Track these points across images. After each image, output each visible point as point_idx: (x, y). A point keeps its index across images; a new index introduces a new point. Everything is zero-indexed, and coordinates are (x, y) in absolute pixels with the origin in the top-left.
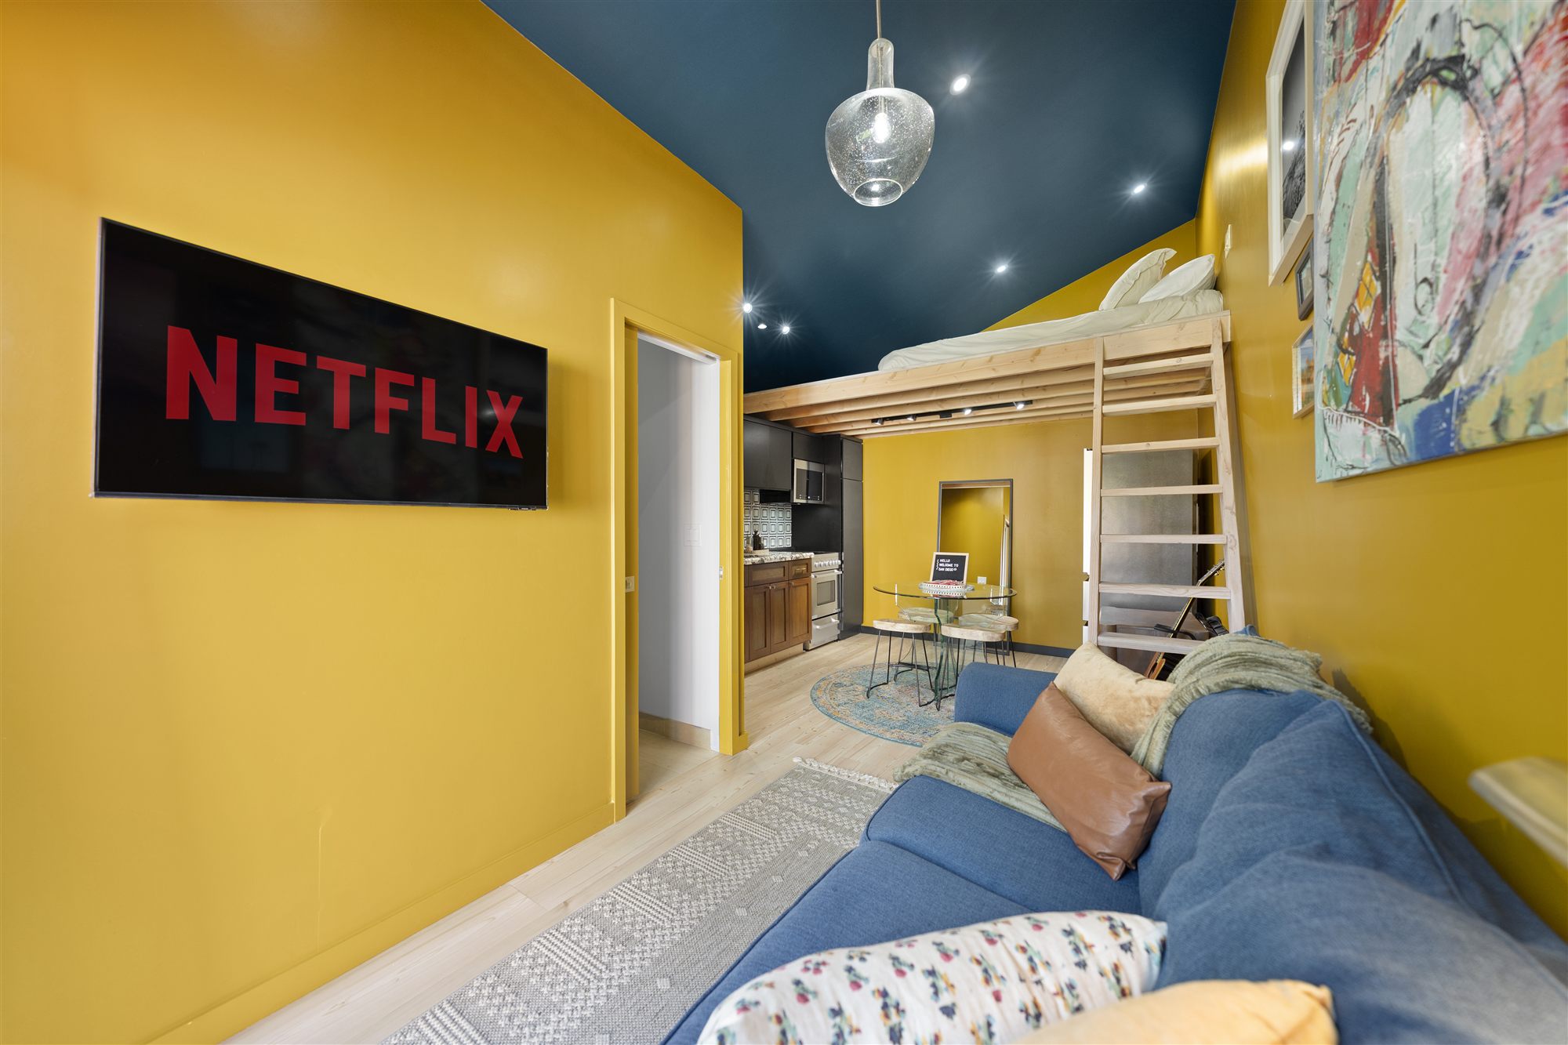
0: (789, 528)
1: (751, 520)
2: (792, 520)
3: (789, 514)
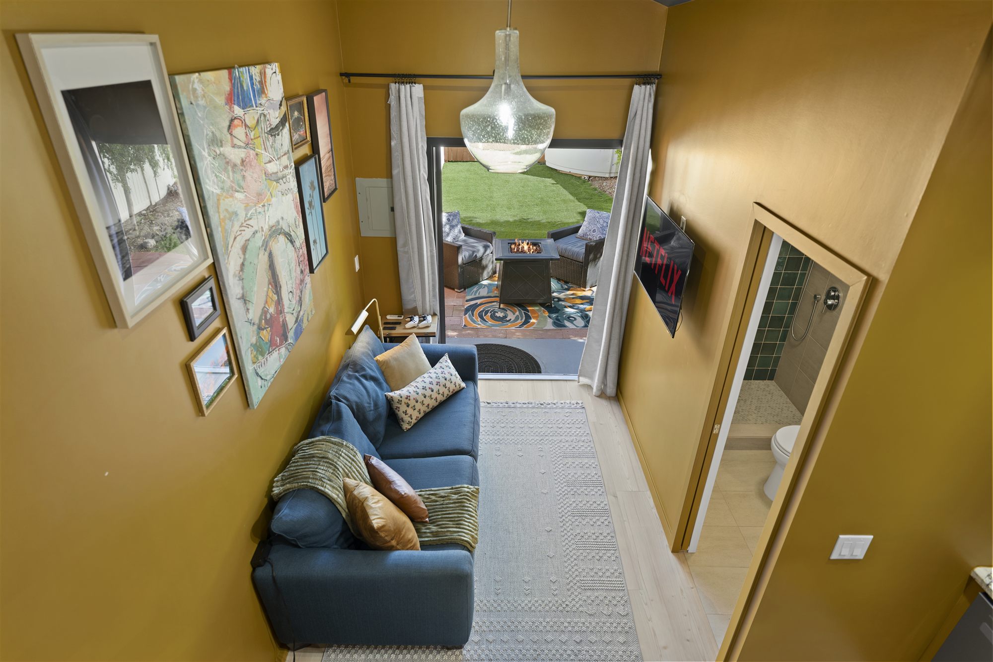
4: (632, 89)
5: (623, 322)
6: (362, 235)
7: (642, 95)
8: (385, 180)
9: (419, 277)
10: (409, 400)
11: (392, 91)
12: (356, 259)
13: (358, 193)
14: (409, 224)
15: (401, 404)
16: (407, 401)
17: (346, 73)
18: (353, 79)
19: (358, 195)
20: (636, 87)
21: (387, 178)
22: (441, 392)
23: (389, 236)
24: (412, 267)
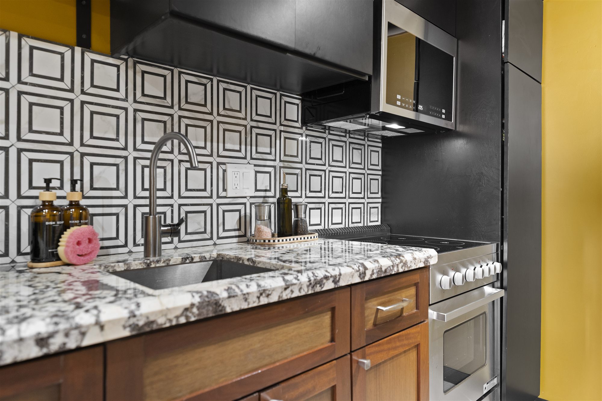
0: (376, 186)
1: (277, 163)
2: (383, 170)
3: (376, 158)
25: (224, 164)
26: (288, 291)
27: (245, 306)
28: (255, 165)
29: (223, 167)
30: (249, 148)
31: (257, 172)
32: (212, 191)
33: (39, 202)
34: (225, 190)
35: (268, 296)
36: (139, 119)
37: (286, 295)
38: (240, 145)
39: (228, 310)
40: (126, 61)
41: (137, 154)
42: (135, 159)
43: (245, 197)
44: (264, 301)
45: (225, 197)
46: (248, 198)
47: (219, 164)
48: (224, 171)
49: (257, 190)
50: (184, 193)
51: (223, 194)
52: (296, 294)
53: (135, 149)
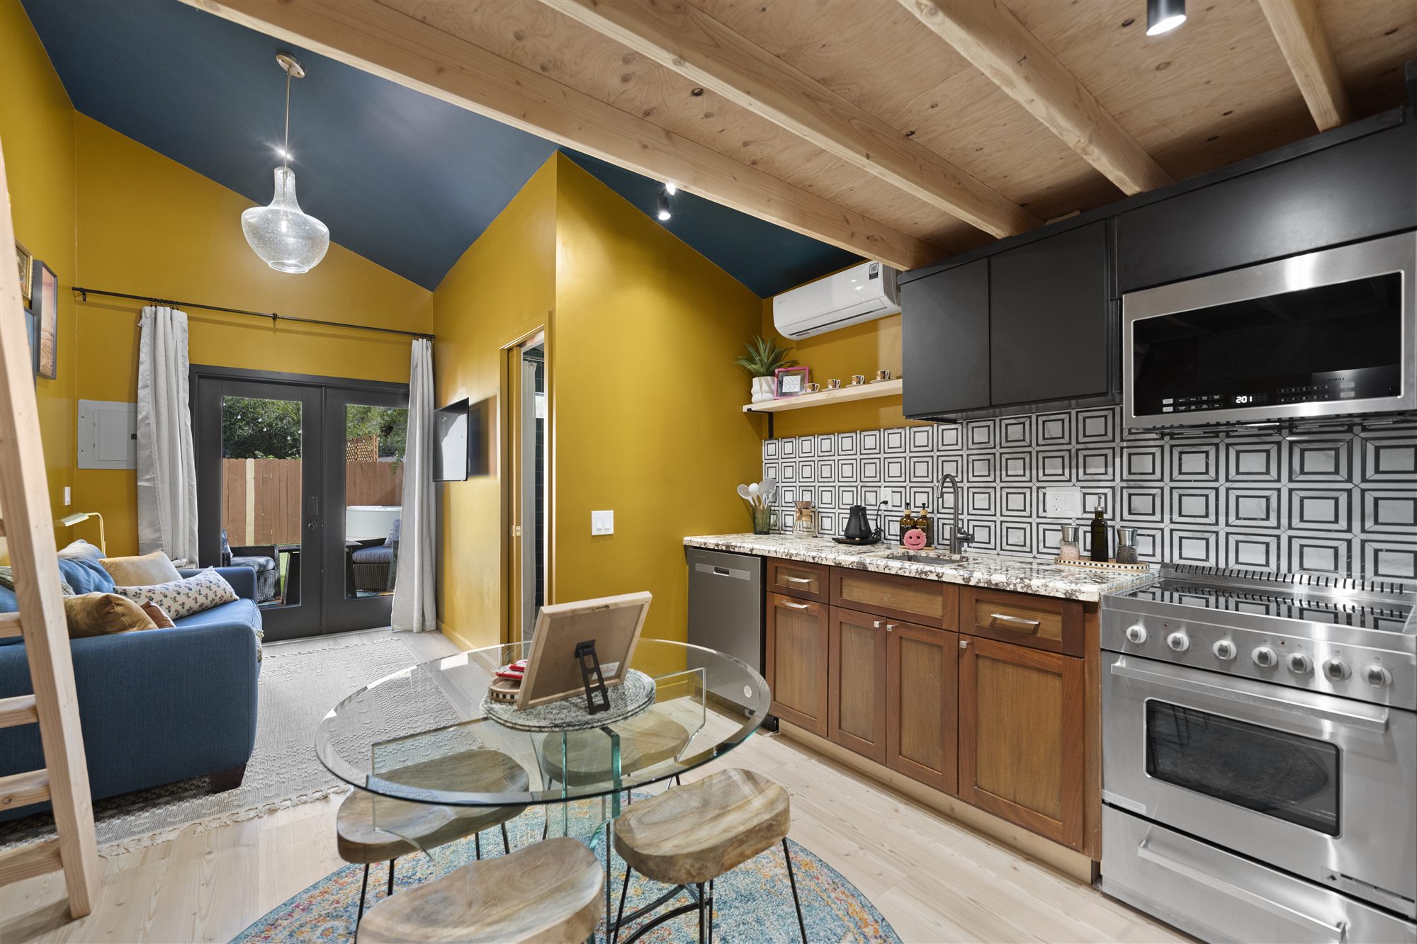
4: (411, 344)
5: (434, 549)
6: (79, 467)
7: (420, 349)
8: (127, 404)
9: (169, 511)
10: (154, 593)
11: (145, 313)
12: (67, 490)
13: (80, 417)
14: (158, 449)
15: (139, 597)
16: (149, 594)
17: (81, 288)
18: (90, 298)
19: (80, 419)
20: (414, 342)
21: (129, 402)
22: (203, 593)
23: (125, 467)
24: (159, 500)
25: (1044, 488)
26: (902, 571)
27: (877, 570)
28: (1082, 487)
29: (1043, 490)
30: (1074, 471)
31: (1085, 494)
32: (1031, 511)
33: (920, 515)
34: (1045, 511)
35: (889, 569)
36: (970, 460)
37: (900, 573)
38: (1063, 468)
39: (869, 569)
40: (962, 423)
41: (969, 485)
42: (968, 488)
43: (1071, 519)
44: (887, 571)
45: (1045, 517)
46: (1074, 520)
47: (1038, 488)
48: (1044, 494)
49: (1085, 512)
50: (1005, 513)
51: (1044, 515)
52: (907, 574)
53: (968, 481)
